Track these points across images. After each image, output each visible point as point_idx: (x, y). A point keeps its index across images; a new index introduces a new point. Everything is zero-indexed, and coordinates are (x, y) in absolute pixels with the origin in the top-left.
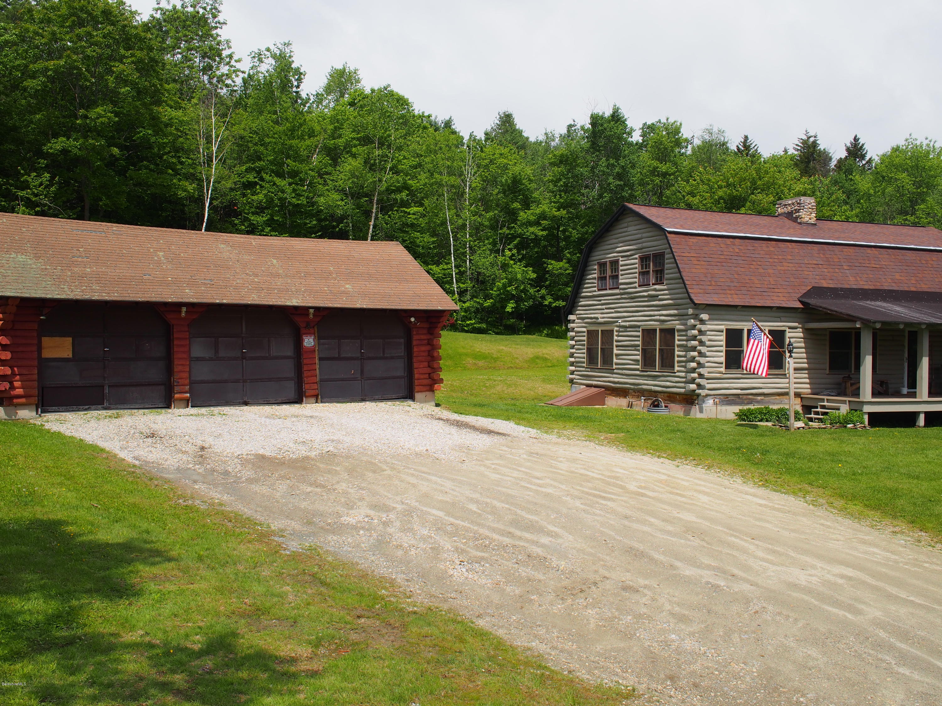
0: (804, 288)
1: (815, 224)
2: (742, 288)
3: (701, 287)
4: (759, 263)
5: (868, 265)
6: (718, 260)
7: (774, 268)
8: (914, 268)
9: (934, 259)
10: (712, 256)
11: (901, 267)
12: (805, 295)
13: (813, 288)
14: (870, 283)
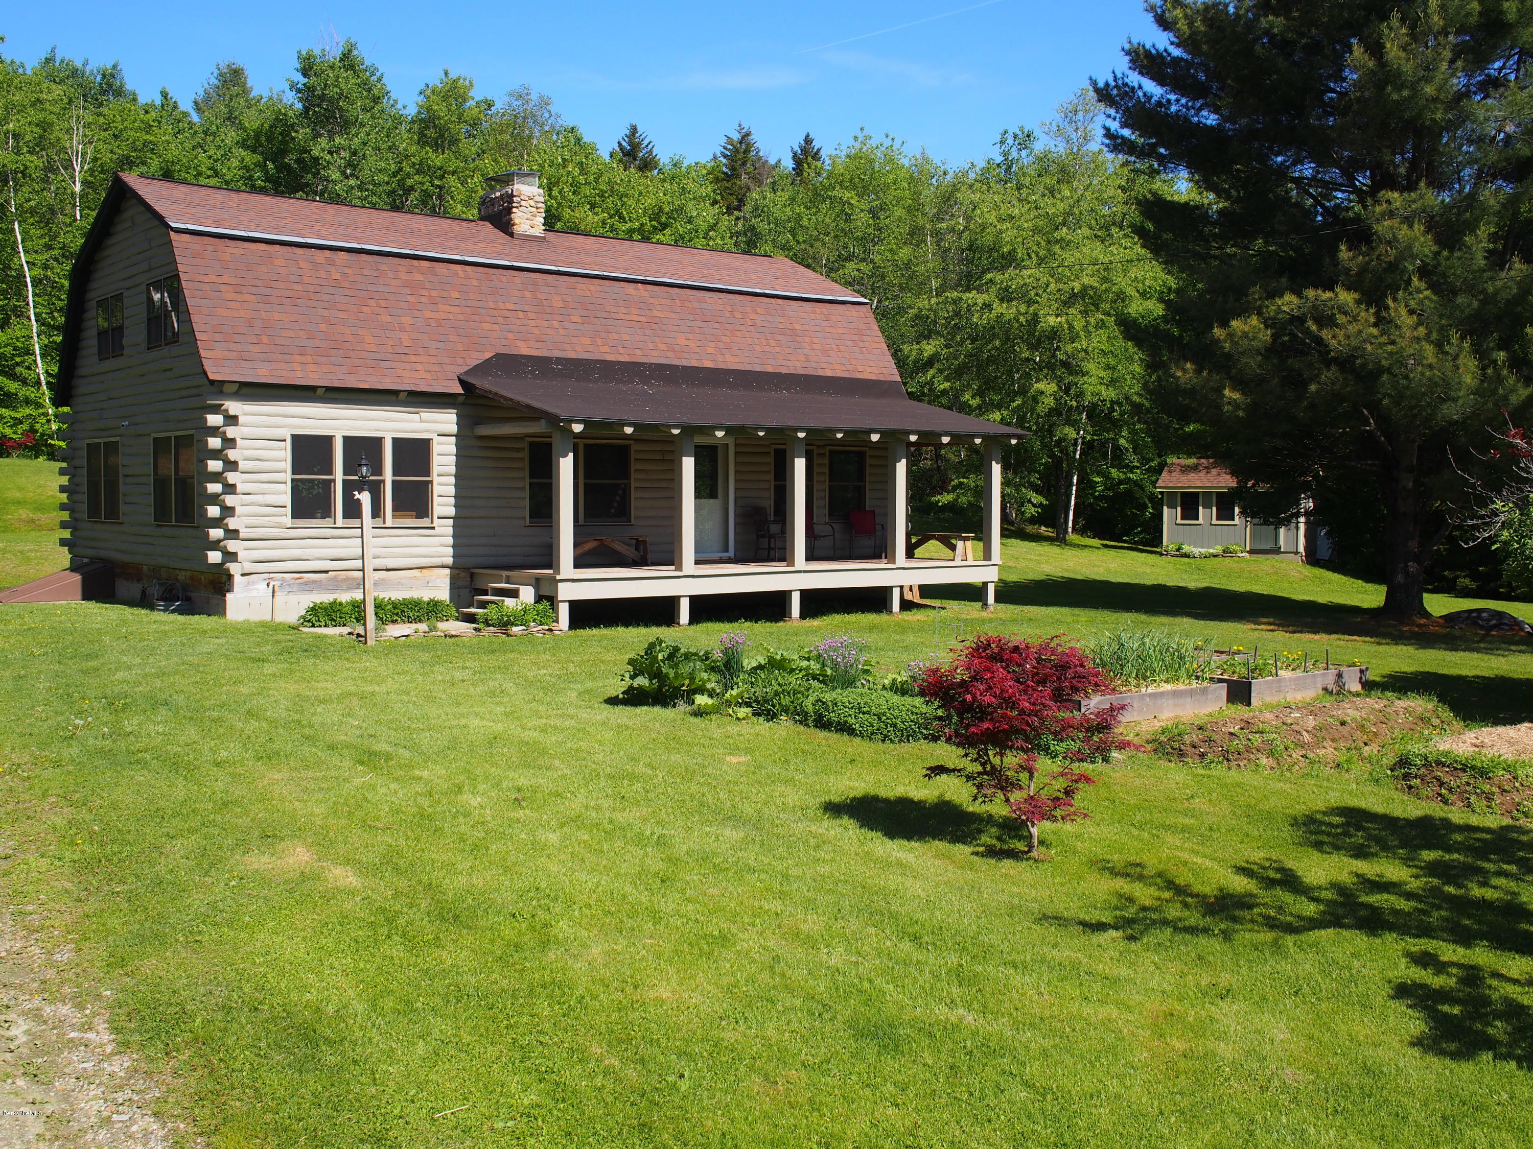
0: (476, 355)
1: (544, 238)
2: (333, 352)
3: (233, 346)
4: (383, 303)
5: (623, 317)
6: (288, 294)
7: (416, 313)
8: (717, 325)
9: (759, 310)
10: (273, 284)
11: (692, 324)
12: (476, 370)
13: (498, 356)
14: (621, 350)
